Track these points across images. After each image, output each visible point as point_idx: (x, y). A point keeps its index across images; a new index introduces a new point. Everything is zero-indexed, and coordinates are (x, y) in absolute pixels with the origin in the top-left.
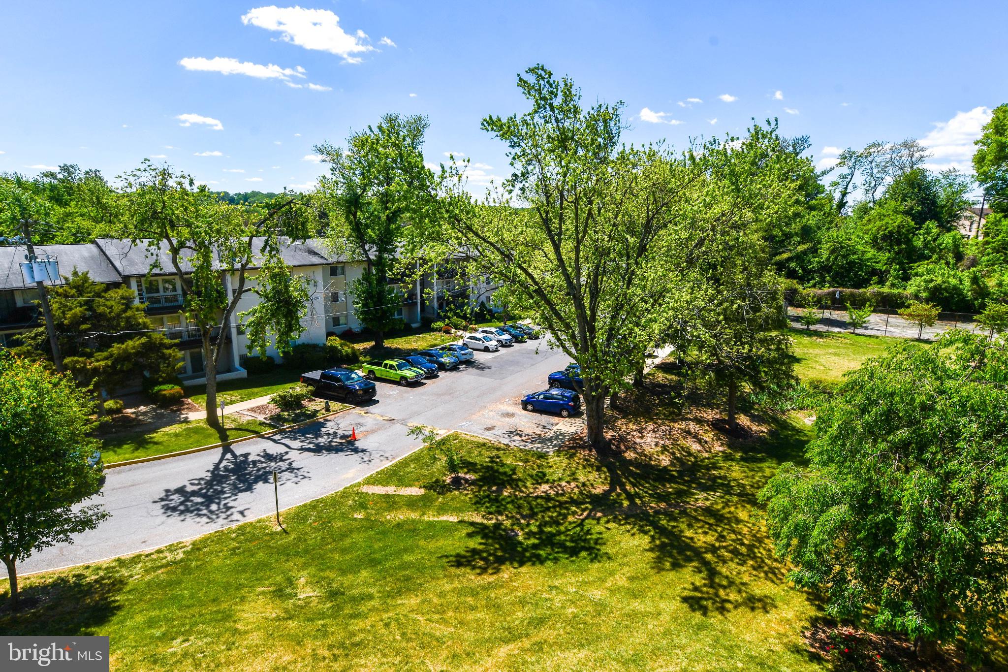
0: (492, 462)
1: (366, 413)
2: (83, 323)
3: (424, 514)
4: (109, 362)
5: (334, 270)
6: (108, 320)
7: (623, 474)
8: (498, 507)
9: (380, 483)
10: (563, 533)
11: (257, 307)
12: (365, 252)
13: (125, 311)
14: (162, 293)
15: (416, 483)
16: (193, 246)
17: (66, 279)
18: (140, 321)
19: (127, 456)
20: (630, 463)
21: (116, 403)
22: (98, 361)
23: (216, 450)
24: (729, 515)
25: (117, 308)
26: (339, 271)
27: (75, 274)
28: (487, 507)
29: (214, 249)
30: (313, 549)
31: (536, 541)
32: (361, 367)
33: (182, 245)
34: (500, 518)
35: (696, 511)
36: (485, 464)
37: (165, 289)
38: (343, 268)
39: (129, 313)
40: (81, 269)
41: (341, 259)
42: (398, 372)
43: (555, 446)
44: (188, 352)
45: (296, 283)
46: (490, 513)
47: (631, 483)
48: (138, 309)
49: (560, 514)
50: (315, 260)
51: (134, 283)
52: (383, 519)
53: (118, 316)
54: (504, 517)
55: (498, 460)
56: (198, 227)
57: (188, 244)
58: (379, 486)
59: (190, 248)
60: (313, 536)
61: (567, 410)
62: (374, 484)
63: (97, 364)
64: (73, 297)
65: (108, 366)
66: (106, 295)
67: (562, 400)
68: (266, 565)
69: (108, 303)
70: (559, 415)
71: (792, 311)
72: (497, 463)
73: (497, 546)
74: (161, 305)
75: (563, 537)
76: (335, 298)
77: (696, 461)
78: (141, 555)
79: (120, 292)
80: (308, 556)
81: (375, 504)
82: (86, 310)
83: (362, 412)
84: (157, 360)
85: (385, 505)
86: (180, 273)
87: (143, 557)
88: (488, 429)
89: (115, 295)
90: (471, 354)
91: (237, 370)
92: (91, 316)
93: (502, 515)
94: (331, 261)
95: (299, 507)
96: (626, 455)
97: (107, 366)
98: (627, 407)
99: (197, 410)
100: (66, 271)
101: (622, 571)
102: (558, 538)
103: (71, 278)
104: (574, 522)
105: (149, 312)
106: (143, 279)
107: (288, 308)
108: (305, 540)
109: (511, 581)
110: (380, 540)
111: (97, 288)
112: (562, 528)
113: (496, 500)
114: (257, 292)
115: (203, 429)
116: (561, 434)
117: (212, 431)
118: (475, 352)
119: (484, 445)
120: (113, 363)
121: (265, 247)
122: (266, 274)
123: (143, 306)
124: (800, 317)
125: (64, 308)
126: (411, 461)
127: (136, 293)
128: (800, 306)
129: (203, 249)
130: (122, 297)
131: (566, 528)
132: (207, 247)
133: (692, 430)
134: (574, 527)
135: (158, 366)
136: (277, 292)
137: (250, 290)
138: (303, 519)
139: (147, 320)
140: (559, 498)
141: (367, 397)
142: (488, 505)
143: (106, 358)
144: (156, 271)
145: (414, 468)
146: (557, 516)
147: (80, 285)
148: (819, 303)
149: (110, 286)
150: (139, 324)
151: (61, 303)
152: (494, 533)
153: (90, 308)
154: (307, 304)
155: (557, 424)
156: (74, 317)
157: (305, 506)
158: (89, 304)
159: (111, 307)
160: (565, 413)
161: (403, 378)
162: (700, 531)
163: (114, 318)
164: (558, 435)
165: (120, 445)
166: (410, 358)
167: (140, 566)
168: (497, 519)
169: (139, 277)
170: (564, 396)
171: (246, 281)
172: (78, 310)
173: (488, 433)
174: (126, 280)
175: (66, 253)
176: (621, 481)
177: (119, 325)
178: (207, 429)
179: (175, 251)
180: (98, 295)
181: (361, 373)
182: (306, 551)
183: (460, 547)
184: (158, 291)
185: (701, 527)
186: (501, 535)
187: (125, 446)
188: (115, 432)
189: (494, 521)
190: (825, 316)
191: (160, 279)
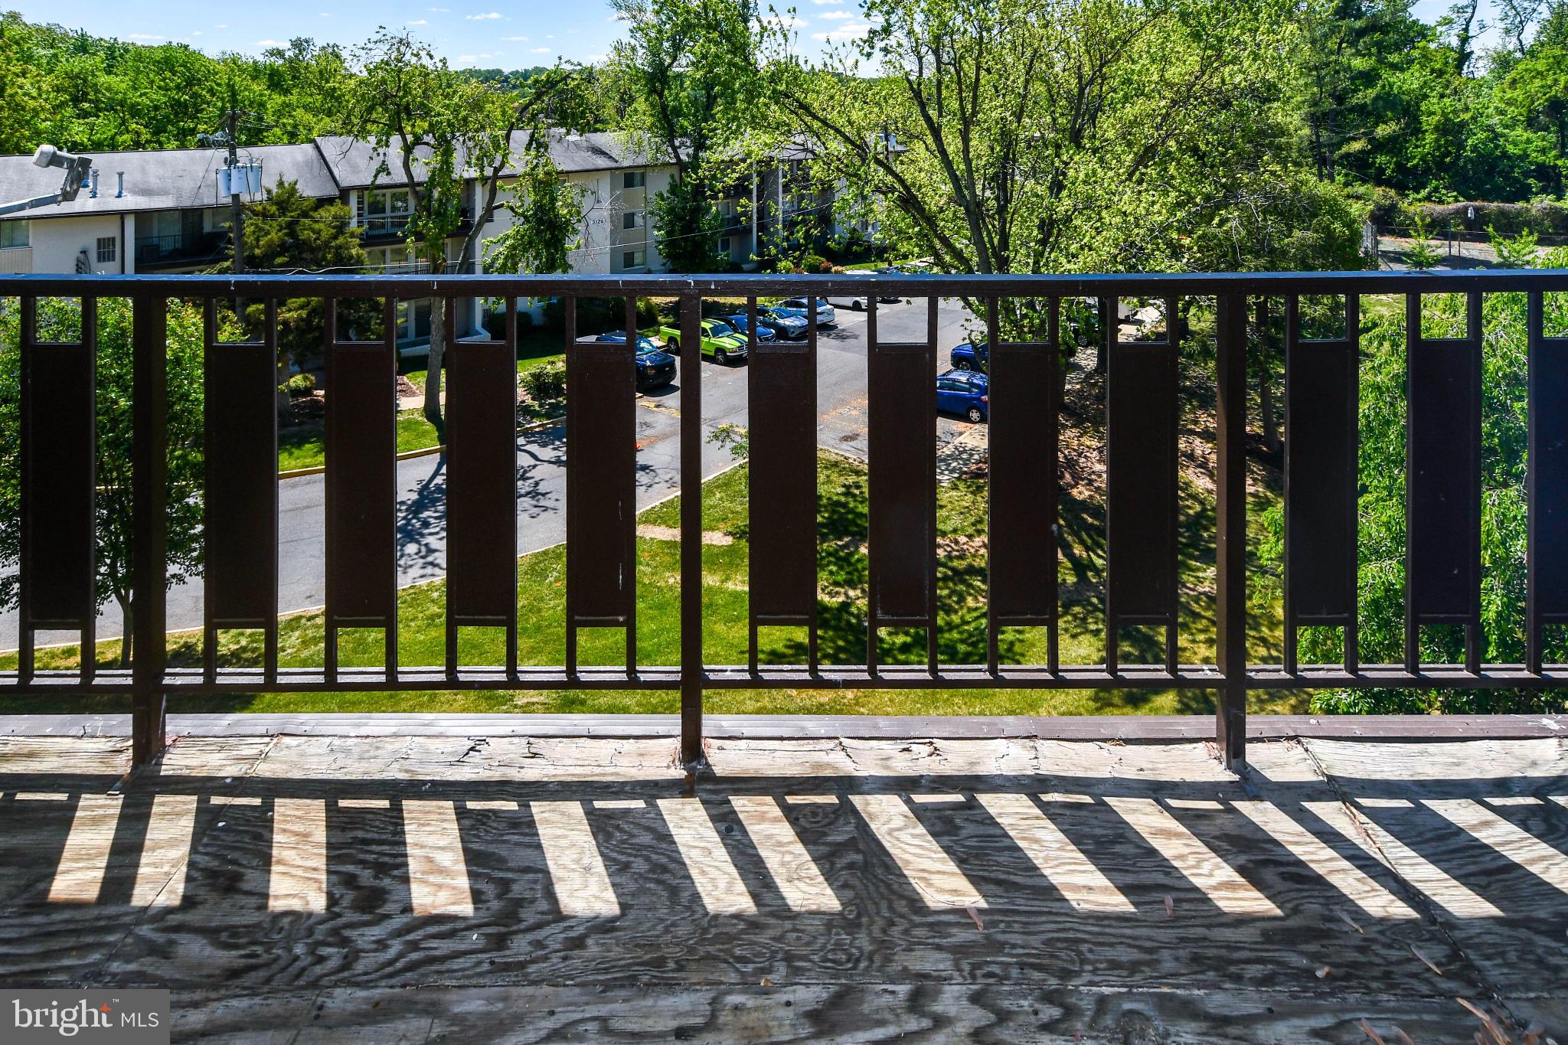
0: (847, 494)
1: (658, 406)
2: (280, 254)
3: (727, 579)
4: (304, 313)
5: (631, 178)
6: (313, 250)
7: (1069, 525)
8: (848, 573)
9: (665, 522)
10: (957, 627)
11: (510, 232)
12: (675, 149)
13: (335, 237)
14: (388, 213)
15: (721, 525)
16: (432, 142)
17: (269, 192)
18: (354, 252)
19: (308, 461)
20: (1084, 506)
21: (305, 379)
22: (290, 311)
23: (430, 457)
24: (1257, 612)
25: (325, 234)
26: (638, 179)
27: (281, 184)
28: (831, 573)
29: (457, 145)
30: (549, 626)
31: (908, 639)
32: (657, 332)
33: (418, 141)
34: (851, 593)
35: (1197, 600)
36: (835, 498)
37: (394, 209)
38: (643, 175)
39: (341, 240)
40: (288, 179)
41: (641, 161)
42: (713, 340)
43: (952, 471)
44: (413, 302)
45: (566, 196)
46: (836, 584)
47: (1082, 542)
48: (352, 235)
49: (953, 592)
50: (602, 162)
51: (353, 199)
52: (662, 584)
53: (326, 244)
54: (858, 592)
55: (857, 492)
56: (439, 115)
57: (426, 139)
58: (663, 527)
59: (427, 144)
60: (552, 603)
61: (979, 410)
62: (654, 523)
63: (288, 315)
64: (272, 216)
65: (302, 320)
66: (316, 215)
67: (969, 390)
68: (474, 647)
69: (316, 226)
70: (966, 418)
71: (1389, 243)
72: (854, 496)
73: (841, 643)
74: (383, 232)
75: (955, 635)
76: (629, 221)
77: (1204, 510)
78: (301, 617)
79: (333, 210)
80: (540, 637)
81: (653, 557)
82: (286, 234)
83: (652, 405)
84: (367, 312)
85: (668, 559)
86: (412, 184)
87: (303, 621)
88: (846, 439)
89: (327, 214)
90: (830, 313)
91: (478, 333)
92: (291, 246)
93: (855, 589)
94: (626, 164)
95: (536, 555)
96: (1075, 492)
97: (300, 319)
98: (1084, 407)
99: (413, 394)
100: (270, 182)
101: (1052, 703)
102: (947, 635)
103: (275, 191)
104: (976, 609)
105: (367, 241)
106: (366, 193)
107: (552, 234)
108: (539, 610)
109: (857, 704)
110: (652, 619)
111: (306, 203)
112: (955, 619)
113: (846, 560)
114: (512, 209)
115: (417, 422)
116: (965, 451)
117: (429, 426)
118: (836, 311)
119: (836, 464)
120: (309, 315)
121: (530, 144)
122: (527, 183)
123: (360, 230)
124: (1405, 254)
125: (260, 232)
126: (717, 487)
127: (354, 212)
128: (1405, 234)
129: (445, 148)
130: (335, 217)
131: (962, 618)
132: (448, 142)
133: (1198, 452)
134: (977, 618)
135: (368, 322)
136: (539, 207)
137: (502, 206)
138: (540, 574)
139: (364, 252)
140: (955, 563)
141: (661, 380)
142: (834, 568)
143: (302, 307)
144: (382, 179)
145: (721, 499)
146: (950, 596)
147: (285, 201)
148: (1438, 227)
149: (322, 202)
150: (352, 257)
151: (257, 226)
152: (839, 619)
153: (292, 234)
154: (581, 227)
155: (961, 434)
156: (269, 246)
157: (545, 553)
158: (291, 226)
159: (318, 232)
160: (975, 415)
161: (720, 350)
162: (1201, 637)
163: (319, 248)
164: (961, 453)
165: (299, 445)
166: (734, 319)
167: (297, 634)
168: (846, 594)
169: (361, 189)
170: (972, 385)
171: (499, 193)
172: (275, 236)
173: (845, 445)
174: (344, 194)
175: (275, 158)
176: (1065, 540)
177: (324, 258)
178: (423, 424)
179: (408, 149)
180: (305, 215)
181: (657, 342)
182: (538, 629)
183: (779, 638)
184: (383, 211)
185: (1205, 631)
186: (849, 623)
187: (308, 446)
188: (298, 424)
189: (841, 599)
190: (1454, 252)
191: (388, 192)
